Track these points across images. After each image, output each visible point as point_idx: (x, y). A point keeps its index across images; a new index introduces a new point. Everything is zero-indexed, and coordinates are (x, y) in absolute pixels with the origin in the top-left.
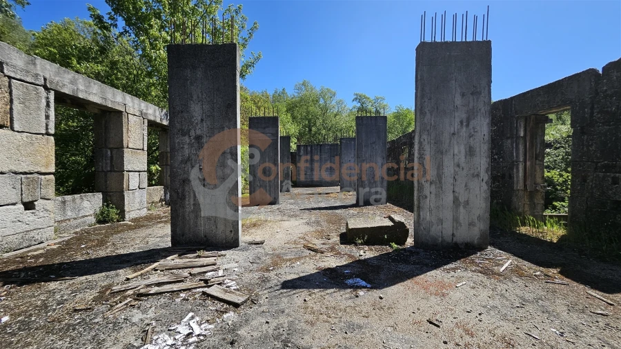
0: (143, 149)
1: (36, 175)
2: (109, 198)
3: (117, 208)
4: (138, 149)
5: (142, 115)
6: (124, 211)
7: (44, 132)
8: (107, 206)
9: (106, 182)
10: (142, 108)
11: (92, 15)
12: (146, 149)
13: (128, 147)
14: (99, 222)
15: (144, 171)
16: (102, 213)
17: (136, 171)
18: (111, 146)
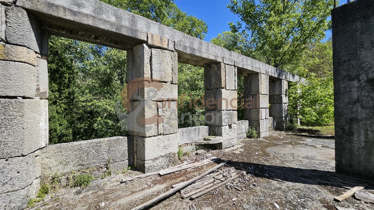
0: (267, 95)
1: (232, 111)
2: (251, 124)
3: (256, 130)
4: (265, 95)
5: (267, 73)
6: (260, 132)
7: (234, 89)
8: (251, 128)
9: (250, 114)
10: (267, 69)
11: (230, 27)
12: (268, 94)
13: (261, 94)
14: (248, 137)
15: (267, 108)
16: (249, 132)
17: (264, 108)
18: (253, 94)
